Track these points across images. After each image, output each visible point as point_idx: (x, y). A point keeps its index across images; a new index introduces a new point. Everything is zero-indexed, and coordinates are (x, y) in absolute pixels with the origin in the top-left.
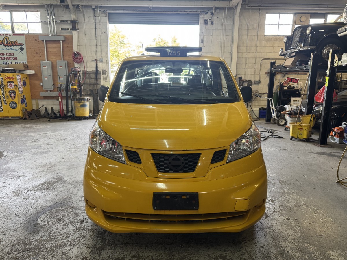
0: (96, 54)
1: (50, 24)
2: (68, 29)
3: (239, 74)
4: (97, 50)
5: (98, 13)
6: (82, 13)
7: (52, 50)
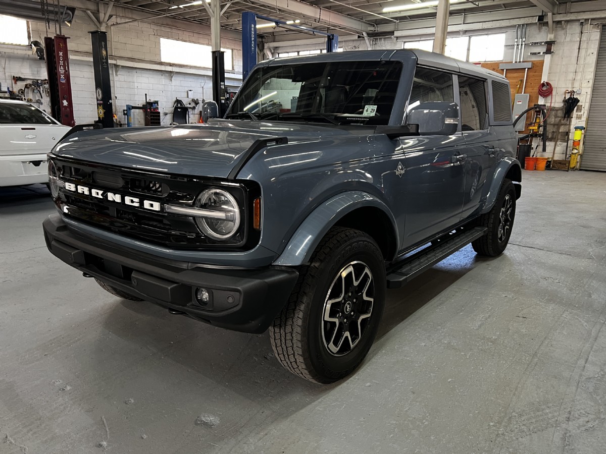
0: (573, 84)
1: (518, 48)
2: (539, 53)
4: (575, 79)
5: (588, 27)
6: (563, 29)
7: (512, 81)
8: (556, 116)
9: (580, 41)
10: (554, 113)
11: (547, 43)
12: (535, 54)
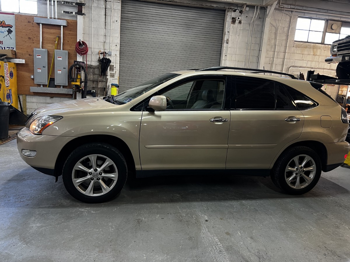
0: (104, 46)
1: (50, 4)
2: (72, 13)
4: (105, 42)
7: (50, 36)
8: (94, 74)
10: (91, 70)
11: (77, 4)
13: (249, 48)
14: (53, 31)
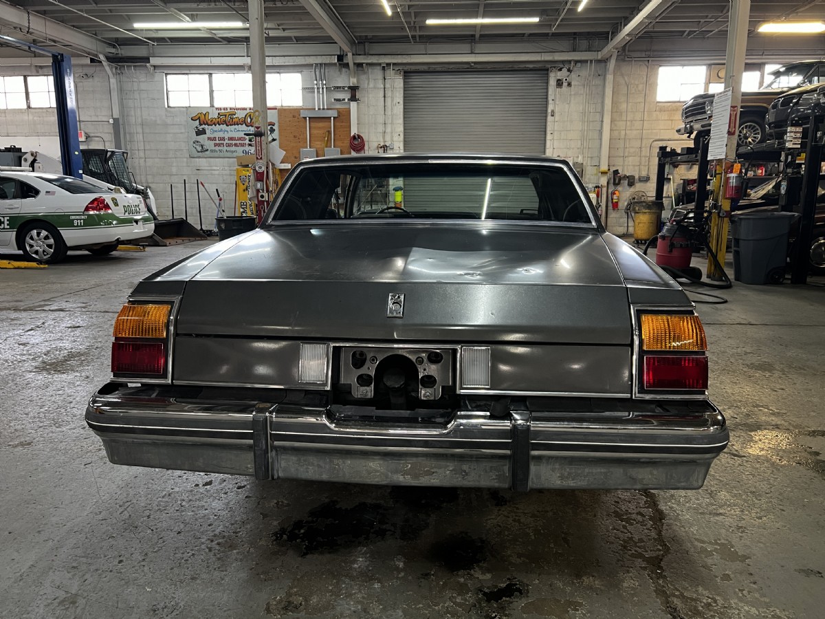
0: (384, 137)
1: (318, 92)
2: (344, 100)
3: (614, 166)
4: (385, 132)
5: (390, 72)
6: (365, 73)
7: (318, 132)
9: (385, 88)
11: (350, 88)
12: (338, 100)
13: (586, 120)
14: (321, 125)
